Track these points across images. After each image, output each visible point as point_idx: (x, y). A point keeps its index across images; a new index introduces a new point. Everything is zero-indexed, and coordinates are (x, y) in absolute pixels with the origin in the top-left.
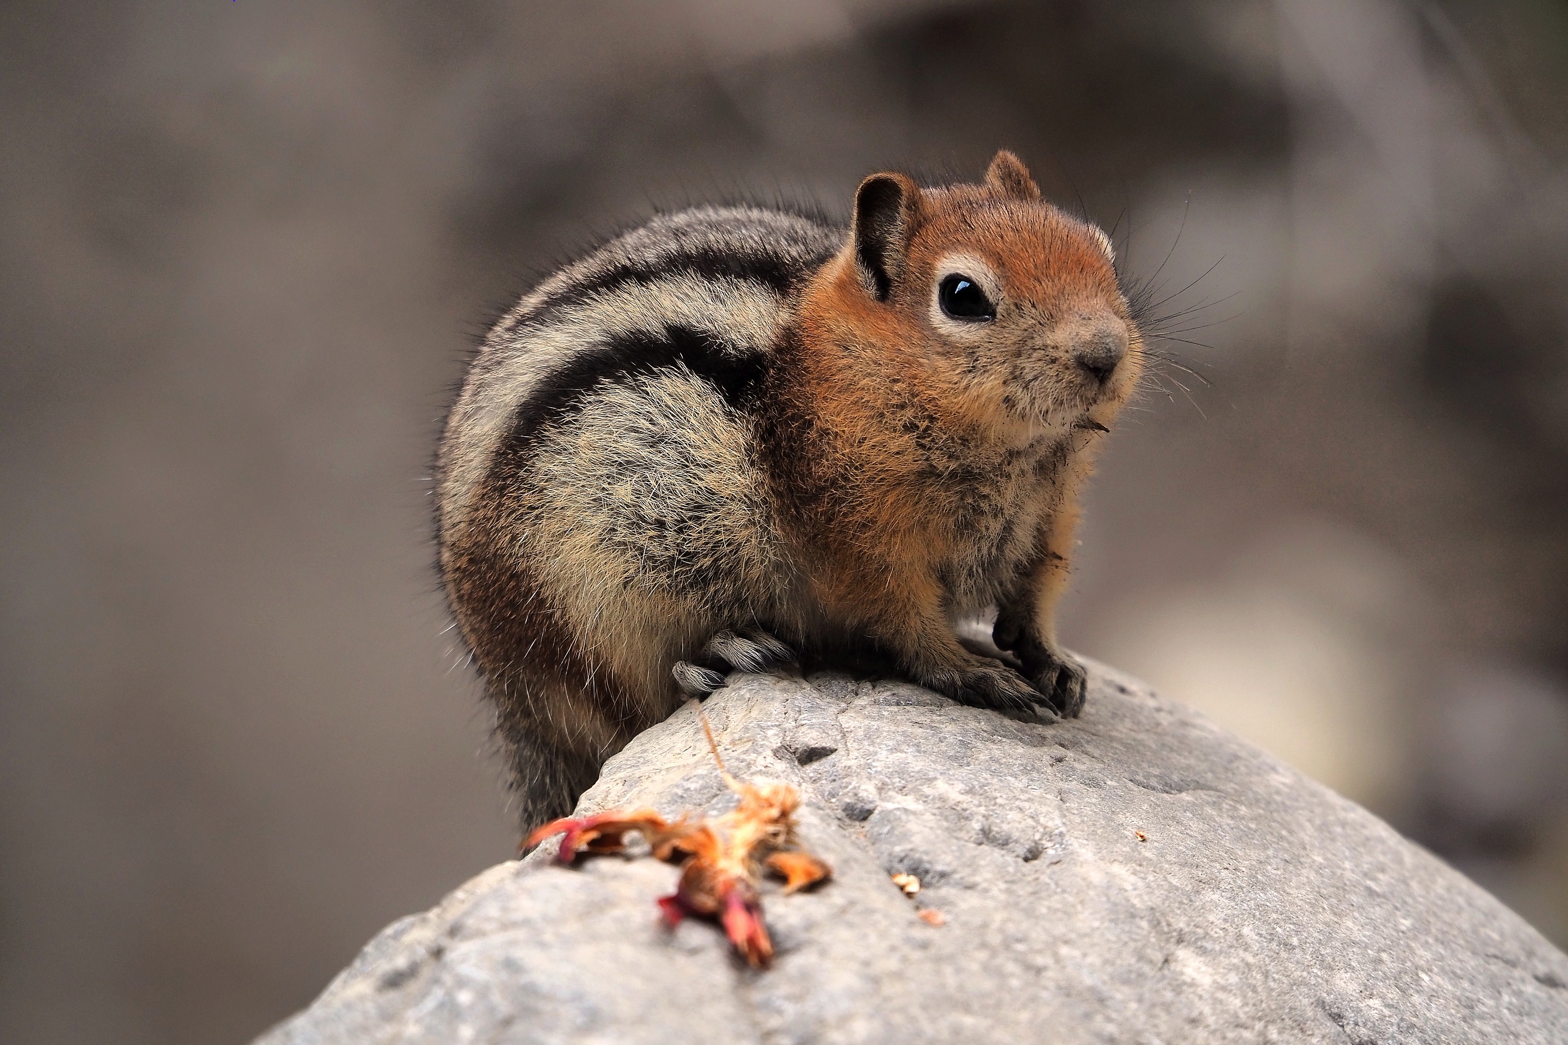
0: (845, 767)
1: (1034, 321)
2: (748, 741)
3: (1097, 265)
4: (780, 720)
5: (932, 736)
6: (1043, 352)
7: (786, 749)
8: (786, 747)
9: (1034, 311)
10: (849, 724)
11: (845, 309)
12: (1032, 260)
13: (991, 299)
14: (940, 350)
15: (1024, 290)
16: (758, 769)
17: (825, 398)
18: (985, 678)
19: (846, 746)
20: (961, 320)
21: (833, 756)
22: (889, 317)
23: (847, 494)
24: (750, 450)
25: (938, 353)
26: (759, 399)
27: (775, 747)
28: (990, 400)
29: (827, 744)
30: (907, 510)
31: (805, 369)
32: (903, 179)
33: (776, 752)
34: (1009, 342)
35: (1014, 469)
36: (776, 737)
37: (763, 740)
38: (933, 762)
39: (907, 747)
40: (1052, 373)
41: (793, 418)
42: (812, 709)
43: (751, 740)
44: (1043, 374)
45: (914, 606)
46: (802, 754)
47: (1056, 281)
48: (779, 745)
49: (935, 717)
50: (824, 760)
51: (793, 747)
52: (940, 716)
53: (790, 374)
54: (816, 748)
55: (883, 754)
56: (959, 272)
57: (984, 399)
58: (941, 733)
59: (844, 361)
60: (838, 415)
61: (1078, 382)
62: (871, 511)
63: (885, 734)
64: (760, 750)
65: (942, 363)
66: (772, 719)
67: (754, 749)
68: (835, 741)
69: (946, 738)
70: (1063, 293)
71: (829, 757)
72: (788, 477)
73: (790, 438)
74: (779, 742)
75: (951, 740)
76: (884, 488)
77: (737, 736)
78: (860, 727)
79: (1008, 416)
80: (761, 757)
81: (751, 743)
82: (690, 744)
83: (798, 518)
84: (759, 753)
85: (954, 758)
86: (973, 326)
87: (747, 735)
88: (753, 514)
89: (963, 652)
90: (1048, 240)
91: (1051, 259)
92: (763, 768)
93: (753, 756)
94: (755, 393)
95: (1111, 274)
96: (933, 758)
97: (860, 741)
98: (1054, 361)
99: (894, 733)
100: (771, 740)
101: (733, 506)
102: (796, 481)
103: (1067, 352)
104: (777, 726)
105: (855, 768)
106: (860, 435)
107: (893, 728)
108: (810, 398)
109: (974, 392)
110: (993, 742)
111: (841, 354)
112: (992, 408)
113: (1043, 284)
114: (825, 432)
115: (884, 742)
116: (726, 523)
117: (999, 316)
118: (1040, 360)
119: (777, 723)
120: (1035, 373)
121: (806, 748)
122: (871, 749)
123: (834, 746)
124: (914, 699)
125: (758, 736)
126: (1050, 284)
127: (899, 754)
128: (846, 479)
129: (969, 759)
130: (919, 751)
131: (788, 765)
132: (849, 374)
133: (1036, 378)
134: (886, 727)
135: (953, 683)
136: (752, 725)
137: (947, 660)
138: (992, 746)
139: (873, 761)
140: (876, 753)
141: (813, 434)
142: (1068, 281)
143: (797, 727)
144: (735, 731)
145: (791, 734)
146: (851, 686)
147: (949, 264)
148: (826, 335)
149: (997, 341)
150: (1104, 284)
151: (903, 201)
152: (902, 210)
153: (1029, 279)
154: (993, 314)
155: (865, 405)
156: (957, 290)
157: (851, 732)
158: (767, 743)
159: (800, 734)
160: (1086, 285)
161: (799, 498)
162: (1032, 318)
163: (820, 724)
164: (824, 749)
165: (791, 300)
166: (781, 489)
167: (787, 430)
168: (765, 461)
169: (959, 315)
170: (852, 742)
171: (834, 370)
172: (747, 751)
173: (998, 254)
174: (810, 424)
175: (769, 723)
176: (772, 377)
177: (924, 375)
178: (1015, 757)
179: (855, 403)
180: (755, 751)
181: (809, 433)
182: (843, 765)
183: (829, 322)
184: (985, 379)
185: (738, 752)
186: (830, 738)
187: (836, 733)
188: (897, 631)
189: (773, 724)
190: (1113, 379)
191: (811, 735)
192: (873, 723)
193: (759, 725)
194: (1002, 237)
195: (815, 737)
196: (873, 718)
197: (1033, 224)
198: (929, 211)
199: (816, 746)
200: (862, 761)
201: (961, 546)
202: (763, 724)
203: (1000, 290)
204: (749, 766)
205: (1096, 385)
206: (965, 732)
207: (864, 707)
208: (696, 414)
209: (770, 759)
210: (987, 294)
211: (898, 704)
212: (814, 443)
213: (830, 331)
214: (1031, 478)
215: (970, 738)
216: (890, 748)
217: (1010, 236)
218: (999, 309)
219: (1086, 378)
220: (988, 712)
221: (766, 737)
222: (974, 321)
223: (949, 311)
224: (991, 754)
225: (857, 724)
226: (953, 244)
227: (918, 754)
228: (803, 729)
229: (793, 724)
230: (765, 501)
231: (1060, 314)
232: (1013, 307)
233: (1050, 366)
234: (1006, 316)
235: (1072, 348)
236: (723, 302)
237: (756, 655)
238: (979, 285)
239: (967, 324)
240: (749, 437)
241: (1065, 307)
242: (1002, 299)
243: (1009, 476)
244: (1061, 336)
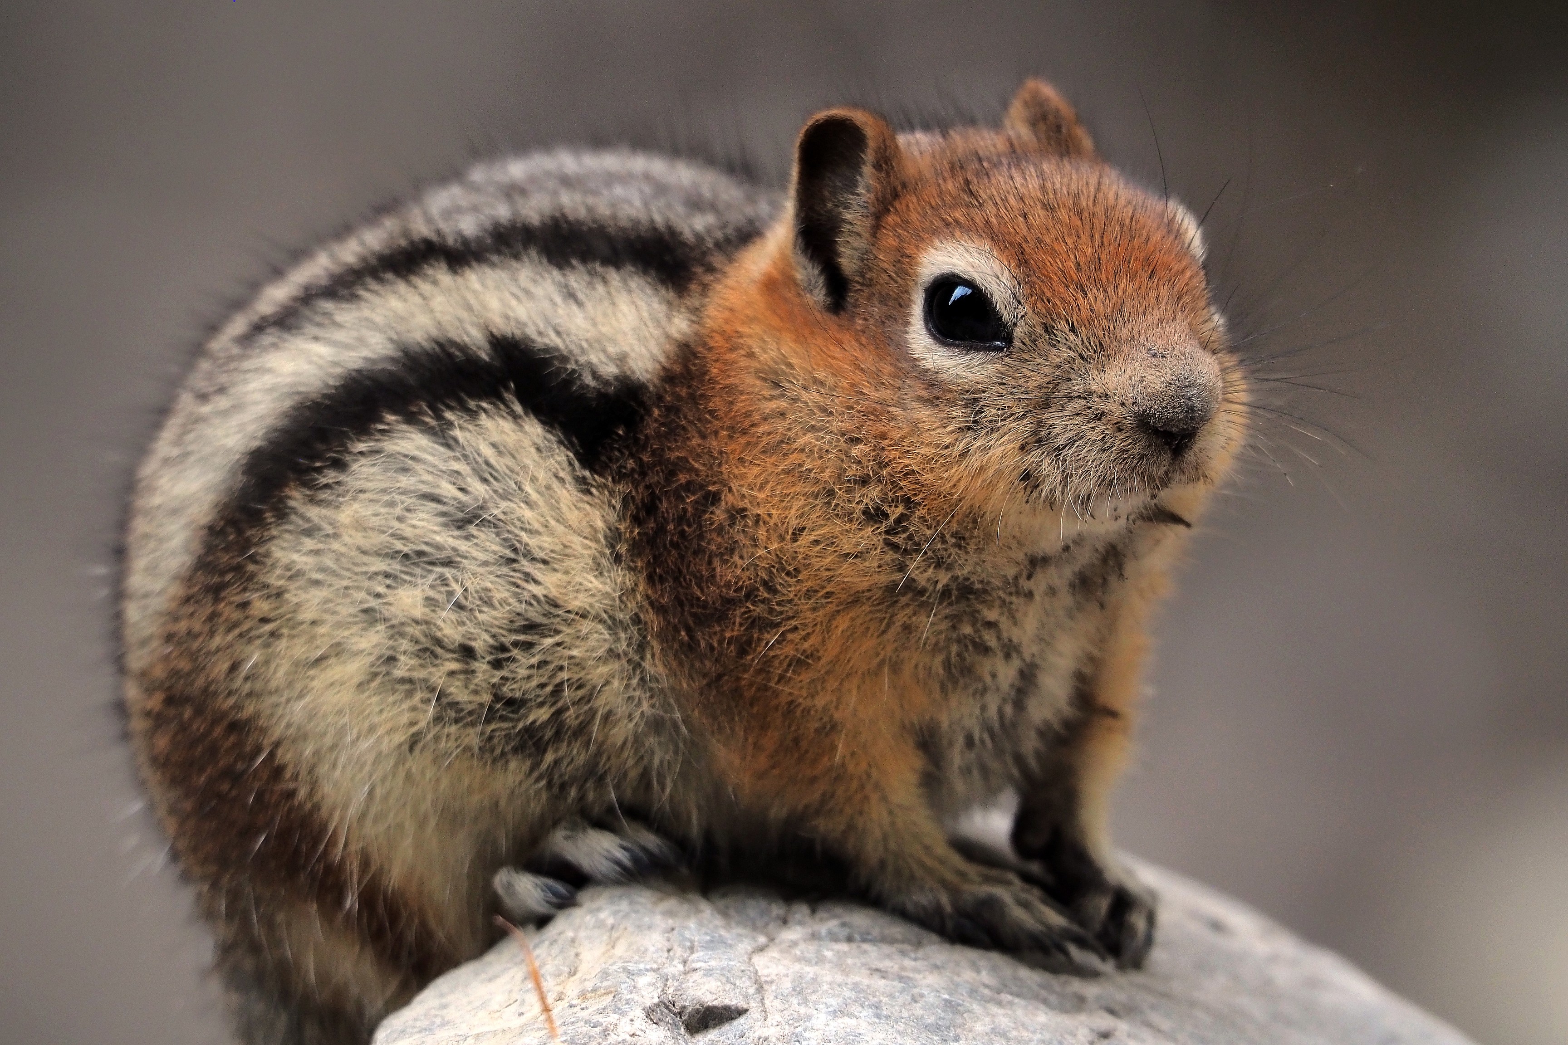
0: (759, 1038)
1: (1072, 354)
2: (608, 993)
4: (659, 961)
5: (901, 992)
6: (1084, 402)
7: (667, 1007)
8: (666, 1005)
9: (1072, 337)
10: (770, 970)
11: (775, 321)
12: (1072, 257)
13: (1006, 316)
14: (924, 394)
15: (1058, 303)
16: (620, 1039)
17: (741, 460)
18: (990, 903)
19: (763, 1004)
20: (958, 346)
21: (742, 1020)
22: (846, 337)
23: (771, 611)
24: (613, 538)
25: (920, 399)
26: (632, 456)
27: (648, 1003)
28: (999, 473)
29: (733, 1000)
30: (869, 643)
31: (711, 412)
32: (871, 121)
33: (649, 1013)
34: (1032, 384)
35: (1039, 584)
36: (651, 988)
37: (631, 992)
38: (899, 1032)
39: (860, 1009)
40: (1095, 436)
41: (688, 487)
42: (711, 945)
43: (611, 992)
44: (1082, 437)
45: (877, 786)
46: (691, 1016)
47: (1110, 290)
48: (656, 1000)
49: (908, 963)
50: (726, 1027)
51: (678, 1005)
52: (915, 959)
53: (685, 418)
54: (715, 1007)
55: (820, 1019)
56: (956, 270)
57: (990, 473)
58: (915, 987)
59: (773, 405)
60: (762, 487)
61: (1137, 451)
62: (811, 641)
63: (825, 987)
64: (625, 1008)
65: (924, 414)
66: (647, 959)
67: (616, 1006)
68: (746, 996)
69: (922, 996)
70: (1120, 311)
71: (736, 1023)
72: (676, 579)
73: (681, 519)
74: (656, 996)
75: (931, 998)
76: (831, 608)
77: (589, 985)
78: (787, 976)
79: (1027, 502)
80: (626, 1020)
81: (611, 997)
82: (515, 996)
83: (691, 647)
84: (623, 1014)
85: (936, 1028)
86: (978, 357)
87: (605, 984)
89: (957, 860)
90: (1099, 223)
91: (1103, 257)
92: (628, 1037)
93: (613, 1018)
94: (627, 447)
96: (901, 1027)
97: (784, 998)
98: (1099, 417)
99: (839, 985)
100: (643, 993)
101: (586, 627)
102: (689, 587)
103: (1123, 404)
104: (654, 970)
105: (774, 1040)
106: (794, 523)
107: (839, 978)
108: (716, 458)
109: (975, 461)
110: (1000, 1004)
111: (767, 393)
112: (1001, 486)
113: (1089, 295)
114: (737, 514)
115: (824, 1000)
117: (1017, 343)
118: (1078, 415)
119: (655, 966)
120: (1070, 434)
121: (698, 1006)
122: (803, 1010)
123: (743, 1005)
124: (876, 932)
125: (623, 986)
126: (1101, 296)
127: (846, 1020)
128: (772, 590)
129: (959, 1031)
130: (878, 1016)
131: (669, 1034)
132: (781, 424)
133: (1071, 442)
134: (827, 975)
135: (939, 909)
136: (615, 967)
137: (930, 871)
138: (995, 1009)
139: (805, 1030)
140: (809, 1018)
141: (719, 515)
142: (1129, 291)
143: (685, 973)
144: (587, 977)
145: (676, 984)
146: (777, 909)
147: (940, 258)
148: (744, 362)
149: (1013, 382)
151: (869, 156)
152: (867, 170)
153: (1067, 286)
154: (1009, 340)
156: (952, 299)
157: (772, 982)
158: (636, 998)
159: (690, 984)
160: (1157, 297)
161: (694, 615)
162: (1070, 348)
163: (723, 969)
164: (727, 1008)
165: (694, 301)
166: (665, 600)
167: (677, 506)
168: (639, 555)
169: (955, 339)
170: (772, 998)
171: (756, 417)
172: (604, 1009)
173: (1020, 245)
174: (715, 498)
175: (642, 966)
176: (656, 420)
177: (897, 435)
178: (1032, 1029)
179: (787, 472)
180: (617, 1010)
181: (712, 513)
182: (757, 1035)
183: (750, 342)
184: (993, 442)
185: (590, 1010)
186: (738, 991)
187: (748, 983)
188: (851, 827)
189: (648, 967)
190: (1196, 448)
191: (707, 987)
192: (807, 969)
193: (625, 969)
194: (1025, 216)
195: (713, 991)
196: (808, 962)
197: (1077, 196)
198: (910, 171)
199: (715, 1003)
200: (788, 1030)
201: (954, 701)
202: (631, 967)
203: (1019, 302)
204: (605, 1033)
205: (1167, 458)
206: (954, 988)
207: (794, 944)
208: (534, 479)
209: (641, 1022)
210: (1000, 307)
211: (850, 939)
212: (720, 530)
213: (751, 355)
214: (1066, 599)
215: (962, 998)
216: (832, 1009)
217: (1039, 216)
218: (1019, 332)
219: (1149, 446)
221: (635, 987)
222: (978, 350)
223: (940, 332)
224: (993, 1022)
225: (782, 970)
226: (948, 225)
227: (877, 1021)
228: (696, 976)
229: (681, 967)
230: (636, 620)
231: (1115, 343)
232: (1039, 330)
233: (1093, 425)
234: (1028, 342)
235: (1131, 401)
236: (579, 304)
237: (621, 855)
238: (988, 293)
239: (966, 354)
240: (612, 517)
241: (1124, 334)
242: (1022, 316)
243: (1030, 595)
244: (1116, 380)
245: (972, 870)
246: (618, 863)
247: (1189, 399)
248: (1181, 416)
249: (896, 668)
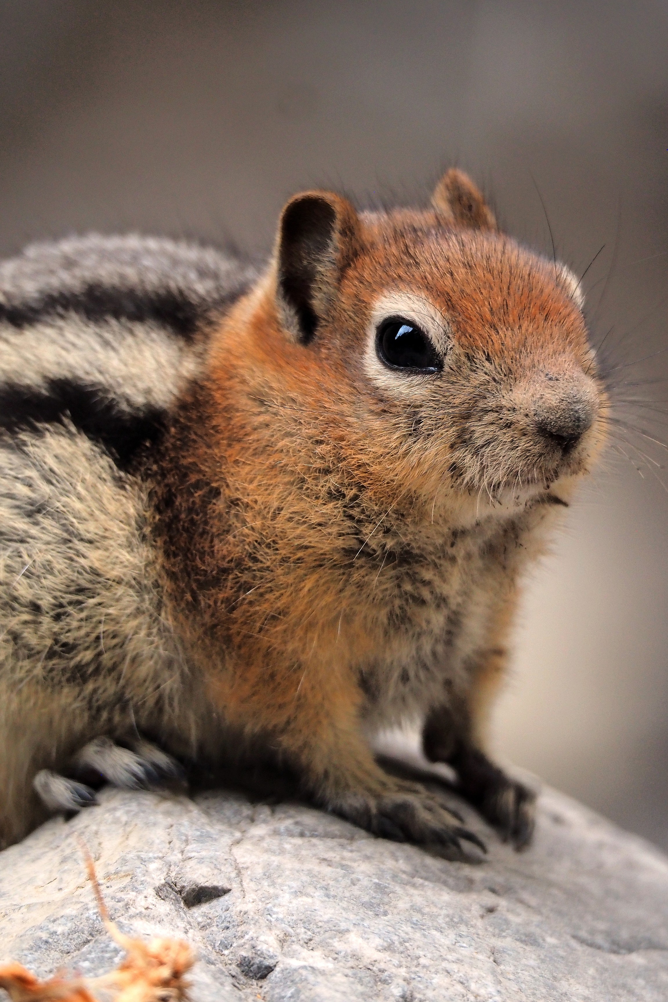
0: (241, 912)
1: (487, 377)
2: (127, 876)
3: (564, 312)
4: (164, 850)
5: (344, 877)
6: (496, 414)
7: (171, 887)
8: (171, 885)
9: (487, 364)
10: (246, 859)
12: (486, 303)
13: (439, 347)
14: (375, 407)
15: (477, 338)
16: (138, 912)
17: (236, 462)
18: (404, 807)
19: (242, 885)
20: (401, 371)
21: (226, 897)
22: (313, 364)
23: (254, 577)
24: (141, 522)
25: (371, 412)
26: (156, 462)
27: (158, 884)
28: (433, 467)
29: (219, 882)
30: (328, 598)
31: (214, 427)
32: (337, 199)
33: (158, 891)
34: (457, 401)
35: (460, 551)
36: (159, 873)
37: (144, 875)
38: (344, 909)
39: (314, 890)
40: (506, 438)
41: (197, 486)
42: (203, 838)
43: (129, 875)
44: (496, 439)
45: (328, 715)
46: (188, 894)
47: (516, 329)
48: (163, 882)
49: (347, 854)
50: (215, 902)
51: (179, 885)
52: (352, 851)
53: (196, 434)
54: (207, 888)
55: (285, 898)
56: (402, 314)
57: (426, 466)
58: (353, 873)
59: (261, 419)
60: (251, 482)
61: (536, 451)
62: (284, 600)
63: (287, 873)
64: (140, 887)
65: (377, 424)
66: (155, 849)
67: (134, 886)
68: (229, 879)
69: (359, 880)
70: (524, 346)
71: (222, 899)
72: (185, 555)
73: (190, 510)
74: (163, 878)
75: (365, 882)
77: (112, 869)
78: (258, 863)
79: (452, 487)
80: (141, 897)
81: (129, 878)
82: (55, 875)
83: (194, 606)
84: (139, 892)
85: (369, 906)
86: (417, 379)
87: (125, 868)
88: (143, 600)
89: (380, 773)
90: (506, 279)
91: (510, 304)
92: (143, 910)
93: (132, 895)
94: (152, 455)
95: (580, 324)
96: (345, 904)
97: (258, 881)
98: (508, 425)
99: (298, 871)
100: (153, 876)
101: (120, 590)
102: (194, 560)
103: (526, 415)
104: (161, 858)
105: (252, 914)
107: (297, 866)
108: (219, 462)
109: (413, 459)
110: (414, 885)
111: (256, 410)
112: (435, 476)
113: (500, 333)
115: (287, 883)
116: (111, 611)
117: (446, 368)
118: (492, 424)
119: (161, 855)
120: (486, 437)
121: (194, 887)
122: (272, 890)
123: (227, 886)
124: (321, 829)
125: (138, 870)
126: (509, 333)
127: (305, 898)
128: (255, 560)
129: (387, 907)
130: (328, 896)
131: (173, 907)
132: (266, 433)
133: (488, 443)
134: (289, 863)
136: (131, 855)
137: (360, 781)
138: (412, 891)
139: (274, 906)
140: (277, 897)
141: (220, 505)
142: (530, 330)
143: (184, 860)
144: (110, 862)
145: (177, 869)
147: (389, 305)
148: (239, 387)
149: (443, 400)
150: (572, 336)
151: (337, 225)
152: (336, 236)
153: (484, 325)
154: (440, 366)
155: (283, 470)
156: (398, 335)
157: (247, 868)
158: (148, 880)
159: (188, 870)
160: (551, 335)
161: (197, 581)
162: (486, 373)
163: (211, 858)
164: (215, 888)
165: (199, 348)
166: (177, 569)
167: (187, 501)
168: (159, 535)
169: (400, 365)
170: (248, 881)
171: (248, 429)
172: (124, 888)
173: (448, 294)
174: (216, 493)
175: (151, 855)
176: (174, 437)
177: (354, 437)
178: (440, 906)
179: (273, 467)
180: (134, 889)
181: (214, 504)
182: (238, 909)
183: (243, 372)
184: (428, 444)
185: (114, 888)
186: (223, 875)
187: (230, 869)
189: (156, 855)
190: (580, 448)
191: (200, 872)
192: (273, 858)
193: (139, 857)
194: (452, 274)
195: (205, 874)
196: (274, 852)
197: (489, 259)
198: (366, 237)
199: (207, 884)
200: (261, 906)
202: (143, 855)
203: (449, 337)
204: (127, 907)
205: (558, 455)
206: (381, 874)
207: (262, 838)
209: (152, 899)
210: (434, 341)
211: (302, 835)
212: (220, 515)
213: (243, 382)
214: (478, 563)
215: (387, 881)
216: (293, 890)
217: (461, 272)
218: (448, 361)
219: (546, 446)
220: (408, 849)
221: (147, 871)
222: (417, 373)
223: (388, 360)
224: (412, 901)
225: (254, 859)
226: (393, 280)
227: (326, 899)
228: (192, 863)
229: (180, 856)
230: (156, 585)
231: (520, 369)
232: (463, 359)
233: (504, 431)
234: (455, 369)
235: (533, 413)
236: (114, 349)
237: (138, 769)
238: (425, 330)
239: (408, 377)
240: (140, 507)
241: (527, 362)
242: (451, 348)
243: (453, 559)
244: (521, 397)
245: (391, 781)
246: (135, 775)
247: (576, 412)
248: (570, 424)
249: (348, 619)
